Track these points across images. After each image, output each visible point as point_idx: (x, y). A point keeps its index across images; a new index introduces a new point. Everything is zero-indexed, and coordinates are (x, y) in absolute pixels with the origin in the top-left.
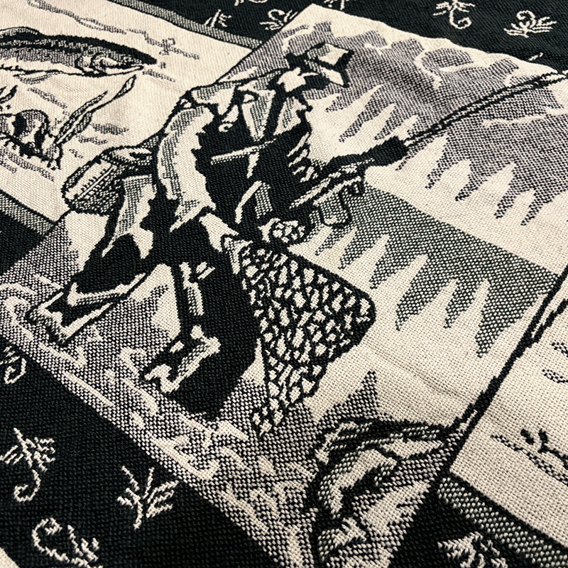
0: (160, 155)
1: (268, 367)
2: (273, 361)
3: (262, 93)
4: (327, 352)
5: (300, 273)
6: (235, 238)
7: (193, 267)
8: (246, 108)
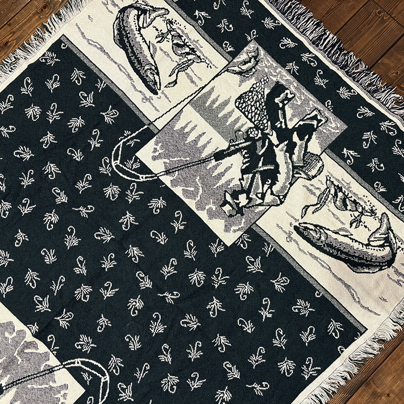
1: (263, 92)
4: (249, 93)
5: (252, 117)
6: (269, 134)
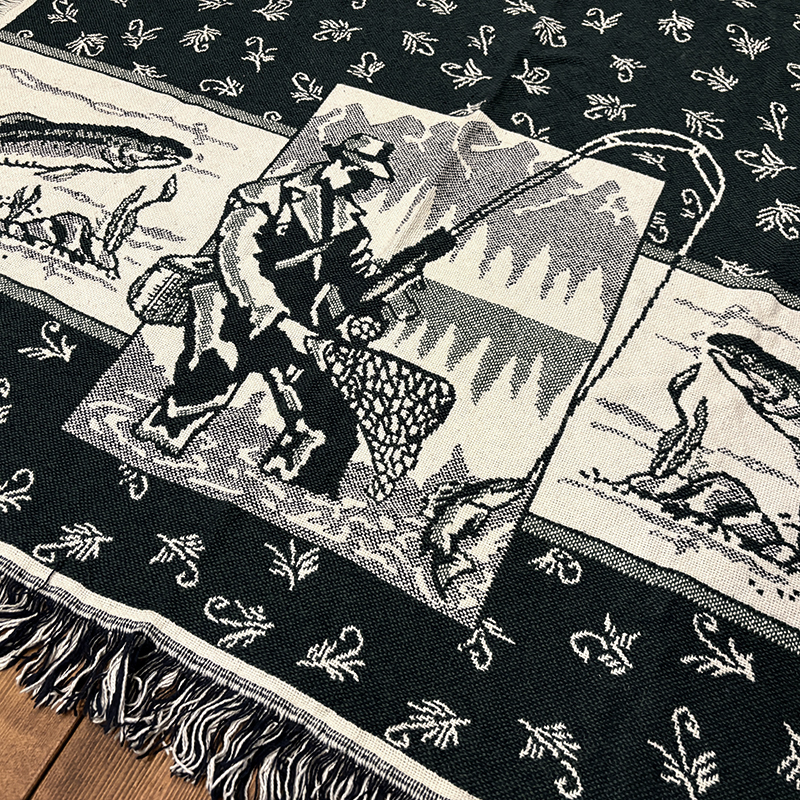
0: (222, 261)
1: (372, 450)
2: (375, 444)
3: (308, 189)
4: (419, 432)
5: (384, 365)
6: (317, 339)
7: (283, 371)
8: (297, 207)
